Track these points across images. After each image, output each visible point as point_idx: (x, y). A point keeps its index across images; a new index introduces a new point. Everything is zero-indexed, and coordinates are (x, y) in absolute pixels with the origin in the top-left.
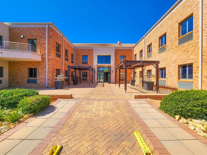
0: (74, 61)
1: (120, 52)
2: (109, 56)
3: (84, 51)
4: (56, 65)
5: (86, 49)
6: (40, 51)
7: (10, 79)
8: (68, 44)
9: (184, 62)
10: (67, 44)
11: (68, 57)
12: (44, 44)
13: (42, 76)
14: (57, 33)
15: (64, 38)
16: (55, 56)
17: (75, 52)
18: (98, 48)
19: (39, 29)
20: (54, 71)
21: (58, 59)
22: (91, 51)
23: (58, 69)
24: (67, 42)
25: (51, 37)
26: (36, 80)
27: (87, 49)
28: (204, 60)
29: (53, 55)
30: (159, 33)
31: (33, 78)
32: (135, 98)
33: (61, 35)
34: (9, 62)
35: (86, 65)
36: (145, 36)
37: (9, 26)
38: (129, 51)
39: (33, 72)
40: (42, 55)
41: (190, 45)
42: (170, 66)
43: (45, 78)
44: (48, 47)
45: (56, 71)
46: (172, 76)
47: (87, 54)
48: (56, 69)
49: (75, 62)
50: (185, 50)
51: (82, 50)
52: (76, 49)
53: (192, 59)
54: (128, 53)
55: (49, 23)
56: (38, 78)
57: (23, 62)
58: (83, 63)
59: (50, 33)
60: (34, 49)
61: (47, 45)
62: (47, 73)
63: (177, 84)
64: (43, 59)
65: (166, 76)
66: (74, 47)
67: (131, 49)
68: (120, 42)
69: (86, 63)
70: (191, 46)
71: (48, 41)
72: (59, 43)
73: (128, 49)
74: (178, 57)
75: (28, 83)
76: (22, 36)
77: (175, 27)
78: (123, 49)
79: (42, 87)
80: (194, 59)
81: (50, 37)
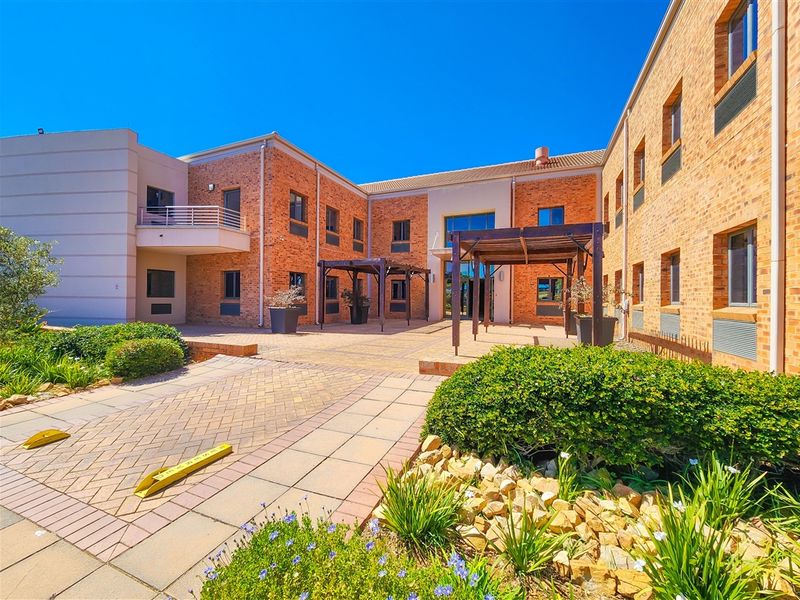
0: (367, 244)
1: (535, 195)
2: (490, 213)
3: (399, 206)
4: (288, 260)
5: (405, 198)
6: (247, 220)
7: (188, 304)
8: (340, 187)
9: (730, 218)
10: (335, 187)
11: (337, 232)
12: (256, 200)
13: (251, 295)
14: (292, 161)
15: (321, 172)
16: (286, 232)
17: (370, 212)
18: (444, 188)
19: (246, 157)
20: (283, 279)
21: (296, 240)
22: (420, 200)
23: (299, 274)
24: (333, 183)
25: (271, 177)
26: (238, 306)
27: (409, 197)
28: (793, 201)
29: (280, 230)
30: (664, 84)
31: (232, 301)
32: (422, 371)
33: (311, 166)
34: (188, 256)
35: (403, 254)
36: (631, 108)
37: (189, 164)
38: (579, 186)
39: (232, 284)
40: (252, 234)
41: (748, 127)
42: (691, 242)
43: (258, 301)
44: (264, 209)
45: (288, 278)
46: (696, 290)
47: (408, 214)
48: (292, 274)
49: (368, 248)
50: (732, 154)
51: (393, 201)
52: (373, 201)
53: (754, 200)
54: (576, 192)
55: (267, 136)
56: (242, 300)
57: (213, 255)
58: (395, 249)
59: (270, 165)
60: (232, 221)
61: (262, 201)
62: (261, 285)
63: (710, 330)
64: (254, 243)
65: (681, 292)
66: (365, 197)
67: (588, 176)
68: (544, 150)
69: (406, 248)
70: (752, 131)
71: (265, 189)
72: (302, 191)
73: (573, 178)
74: (713, 192)
75: (221, 313)
76: (211, 186)
77: (706, 46)
78: (549, 180)
79: (251, 327)
80: (760, 197)
81: (269, 177)
